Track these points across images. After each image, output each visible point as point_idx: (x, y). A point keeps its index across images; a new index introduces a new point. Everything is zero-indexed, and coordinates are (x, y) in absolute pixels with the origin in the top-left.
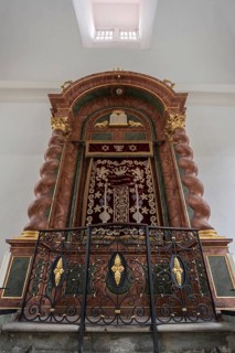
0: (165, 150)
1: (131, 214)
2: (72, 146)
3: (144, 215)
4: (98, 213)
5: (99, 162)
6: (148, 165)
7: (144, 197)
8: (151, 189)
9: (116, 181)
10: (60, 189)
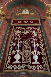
3: (38, 55)
4: (14, 55)
6: (39, 29)
7: (38, 45)
8: (41, 41)
9: (24, 37)
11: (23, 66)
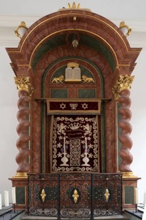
0: (110, 108)
1: (82, 159)
2: (35, 103)
3: (90, 158)
4: (60, 158)
5: (58, 119)
6: (96, 121)
7: (91, 146)
8: (96, 141)
9: (72, 135)
10: (33, 142)
11: (72, 169)
